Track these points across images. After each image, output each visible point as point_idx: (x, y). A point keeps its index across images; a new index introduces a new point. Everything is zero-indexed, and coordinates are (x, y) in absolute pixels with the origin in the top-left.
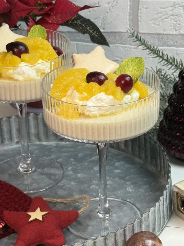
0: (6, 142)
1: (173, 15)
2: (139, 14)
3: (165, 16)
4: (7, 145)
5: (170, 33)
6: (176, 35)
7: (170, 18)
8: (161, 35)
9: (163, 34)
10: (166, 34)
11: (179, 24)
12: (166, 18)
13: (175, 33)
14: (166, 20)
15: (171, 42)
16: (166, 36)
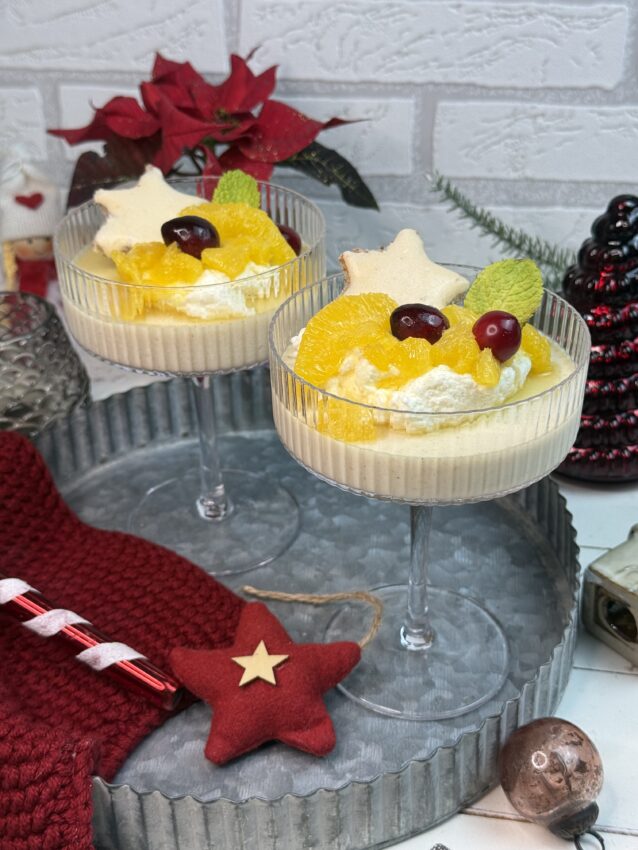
0: (161, 435)
1: (510, 136)
2: (436, 136)
3: (494, 139)
4: (163, 442)
5: (503, 175)
6: (515, 181)
7: (502, 144)
8: (482, 182)
9: (487, 180)
10: (494, 180)
11: (523, 157)
12: (495, 143)
13: (513, 175)
14: (495, 147)
15: (504, 197)
16: (492, 184)
